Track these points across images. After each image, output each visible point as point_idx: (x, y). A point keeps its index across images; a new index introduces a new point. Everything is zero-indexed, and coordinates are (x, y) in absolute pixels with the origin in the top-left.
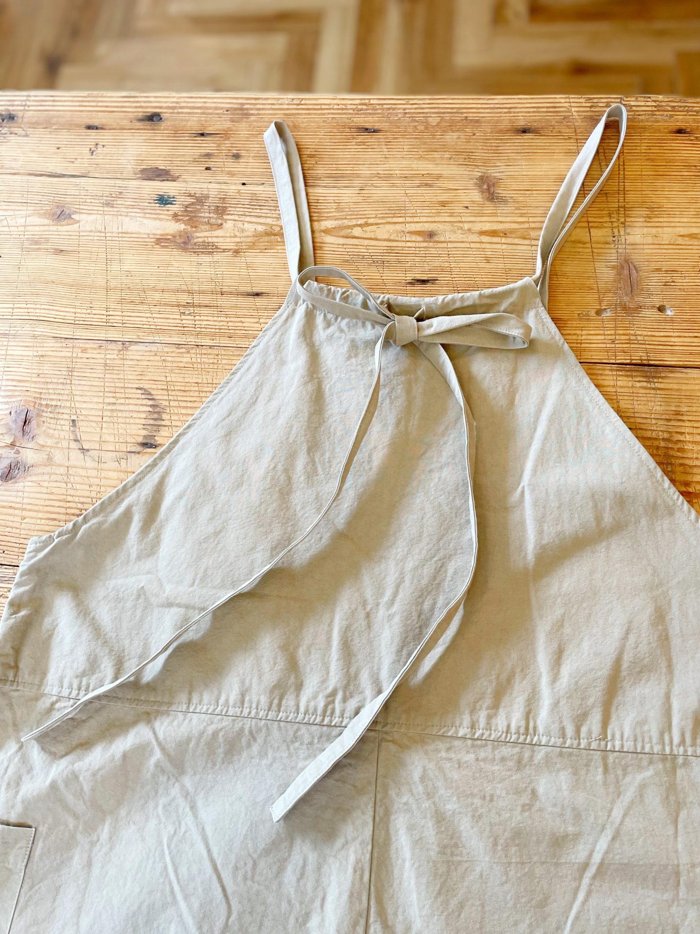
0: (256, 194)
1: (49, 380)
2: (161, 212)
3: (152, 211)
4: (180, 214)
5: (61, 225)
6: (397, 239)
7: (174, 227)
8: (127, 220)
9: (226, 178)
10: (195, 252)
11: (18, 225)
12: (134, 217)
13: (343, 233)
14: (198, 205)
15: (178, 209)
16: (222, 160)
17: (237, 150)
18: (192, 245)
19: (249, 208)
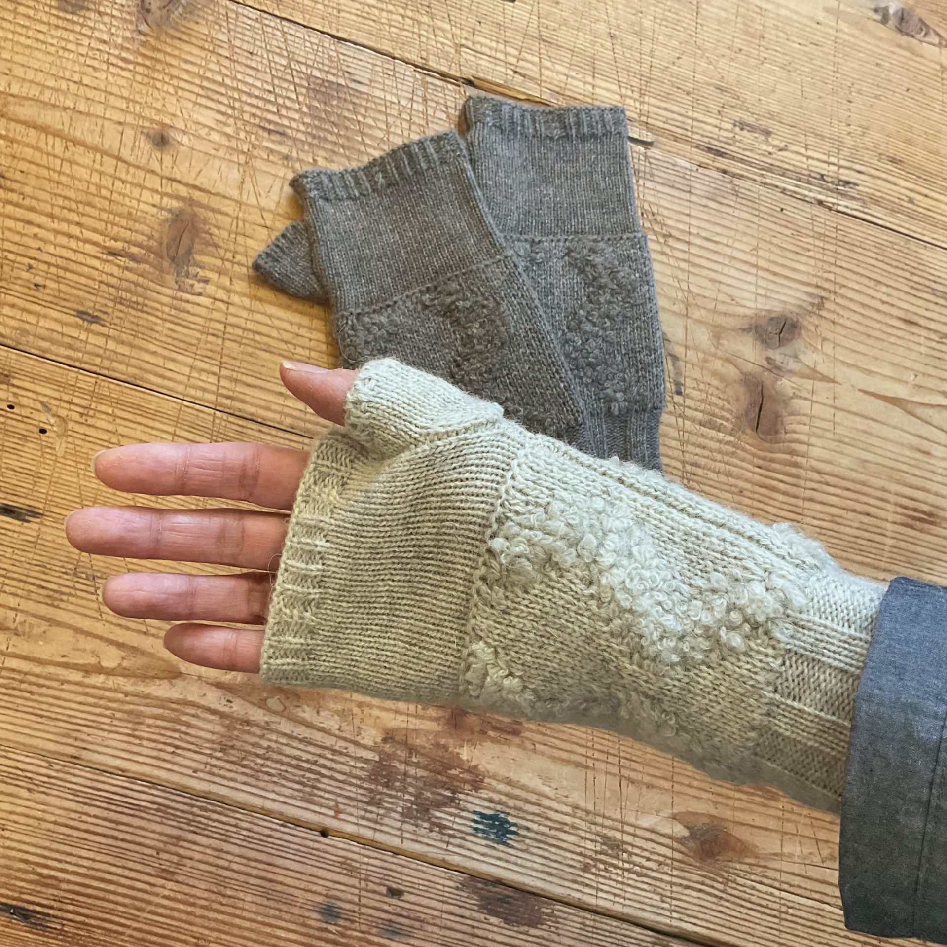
0: (303, 800)
1: (723, 478)
2: (504, 798)
3: (521, 805)
4: (467, 787)
5: (710, 816)
6: (34, 621)
7: (481, 756)
8: (575, 798)
9: (362, 858)
11: (797, 839)
13: (141, 661)
14: (427, 799)
15: (470, 799)
16: (364, 910)
17: (326, 930)
19: (324, 767)
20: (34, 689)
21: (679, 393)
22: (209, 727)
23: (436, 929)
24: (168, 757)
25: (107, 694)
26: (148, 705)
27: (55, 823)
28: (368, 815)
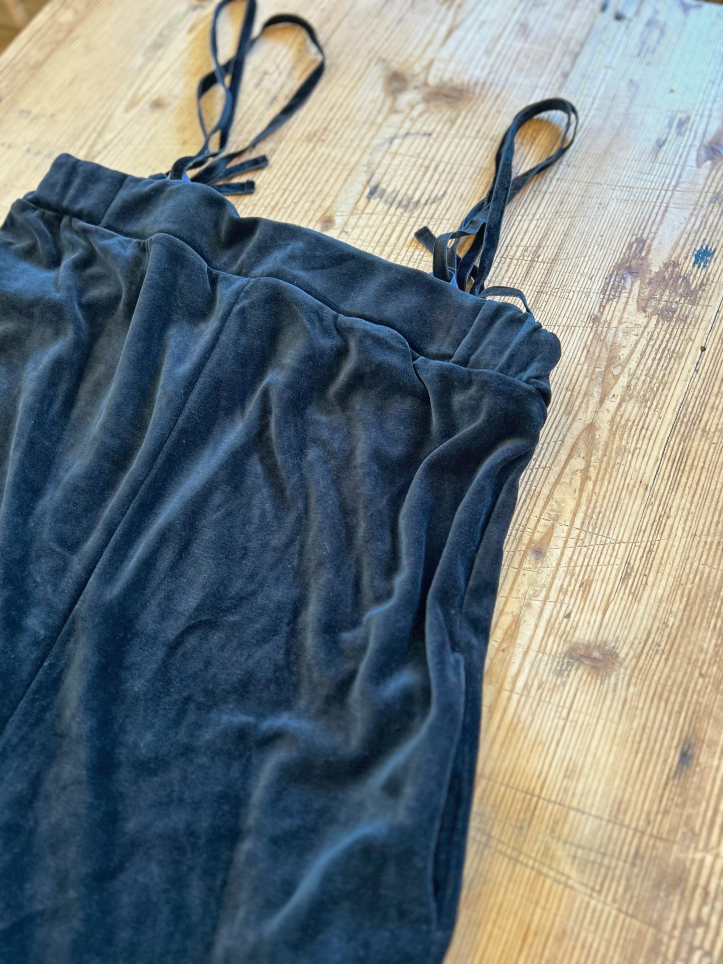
0: (681, 358)
2: (686, 250)
3: (689, 243)
4: (677, 269)
5: (699, 150)
6: (548, 509)
7: (656, 263)
8: (687, 214)
10: (611, 276)
12: (688, 222)
14: (684, 291)
15: (684, 269)
18: (623, 274)
19: (660, 345)
20: (597, 510)
21: (430, 135)
22: (630, 408)
24: (649, 433)
25: (603, 466)
26: (613, 444)
27: (692, 503)
28: (693, 323)
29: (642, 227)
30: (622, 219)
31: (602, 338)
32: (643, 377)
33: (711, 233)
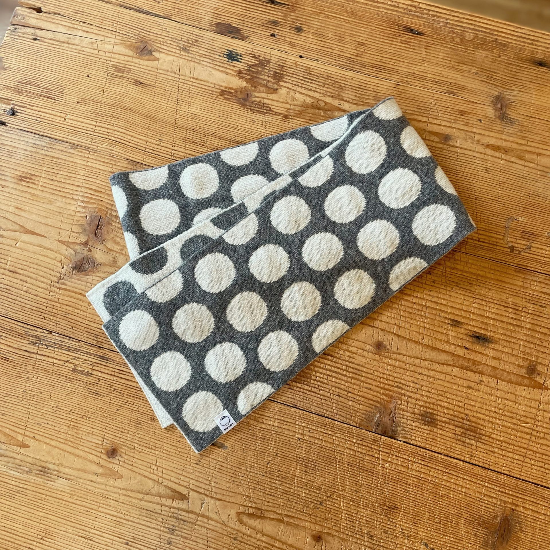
0: (310, 68)
2: (228, 67)
3: (221, 65)
4: (243, 72)
7: (238, 83)
8: (199, 67)
9: (287, 48)
10: (251, 110)
11: (106, 50)
12: (206, 66)
14: (260, 67)
15: (243, 67)
16: (286, 30)
17: (300, 24)
18: (250, 103)
19: (301, 80)
22: (347, 95)
23: (257, 23)
28: (283, 62)
29: (210, 92)
30: (205, 104)
31: (299, 113)
32: (325, 89)
33: (214, 52)
